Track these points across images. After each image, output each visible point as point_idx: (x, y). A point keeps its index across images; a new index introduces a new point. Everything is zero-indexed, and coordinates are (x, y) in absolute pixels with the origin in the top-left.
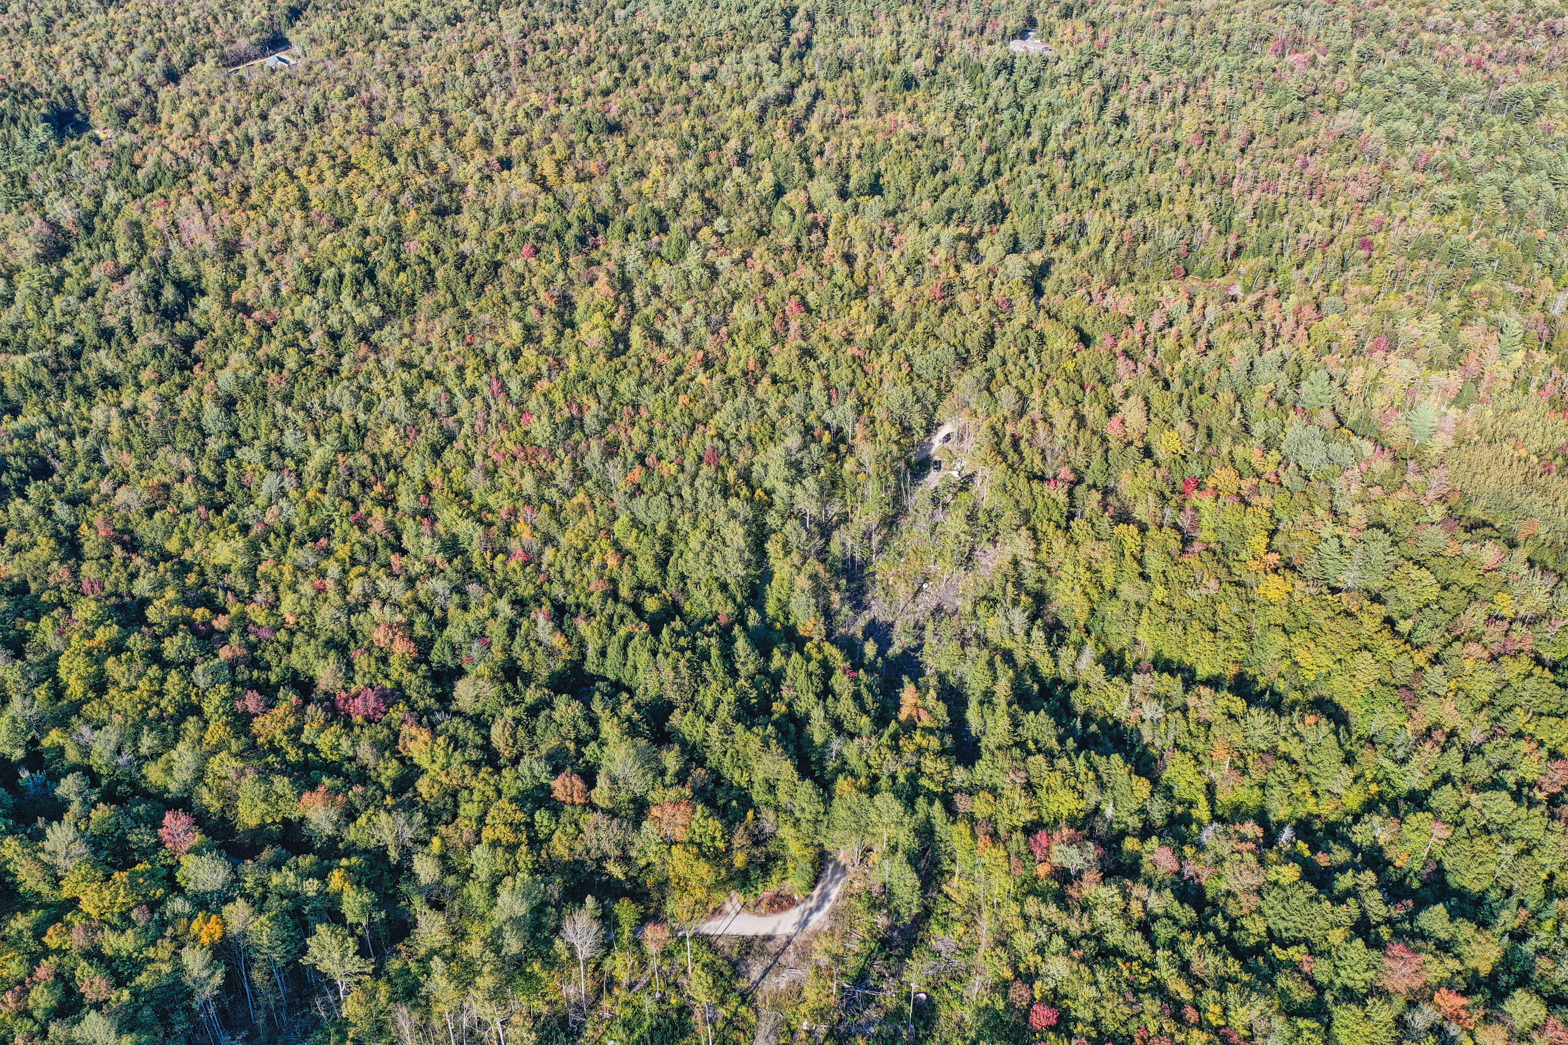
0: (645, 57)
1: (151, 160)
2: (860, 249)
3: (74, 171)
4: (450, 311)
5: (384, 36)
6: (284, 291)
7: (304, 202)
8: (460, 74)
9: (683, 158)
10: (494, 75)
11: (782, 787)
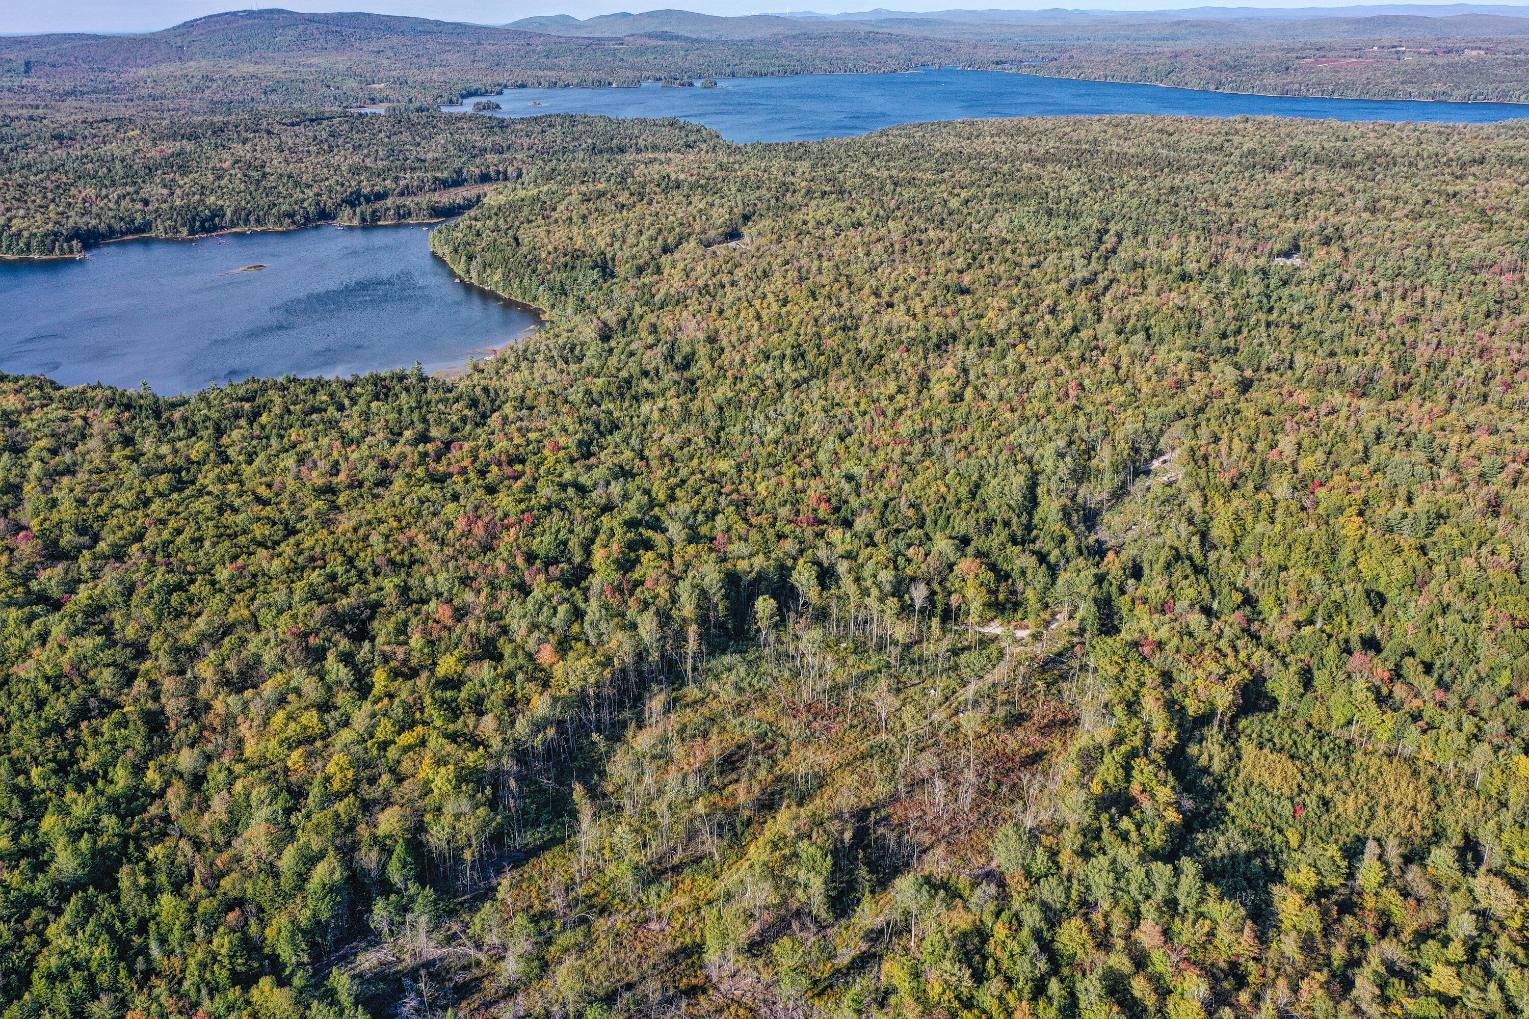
0: (991, 252)
1: (662, 291)
2: (1125, 362)
3: (615, 295)
4: (851, 377)
5: (808, 233)
6: (748, 361)
7: (758, 317)
8: (861, 255)
9: (1010, 309)
10: (884, 257)
11: (1029, 572)
